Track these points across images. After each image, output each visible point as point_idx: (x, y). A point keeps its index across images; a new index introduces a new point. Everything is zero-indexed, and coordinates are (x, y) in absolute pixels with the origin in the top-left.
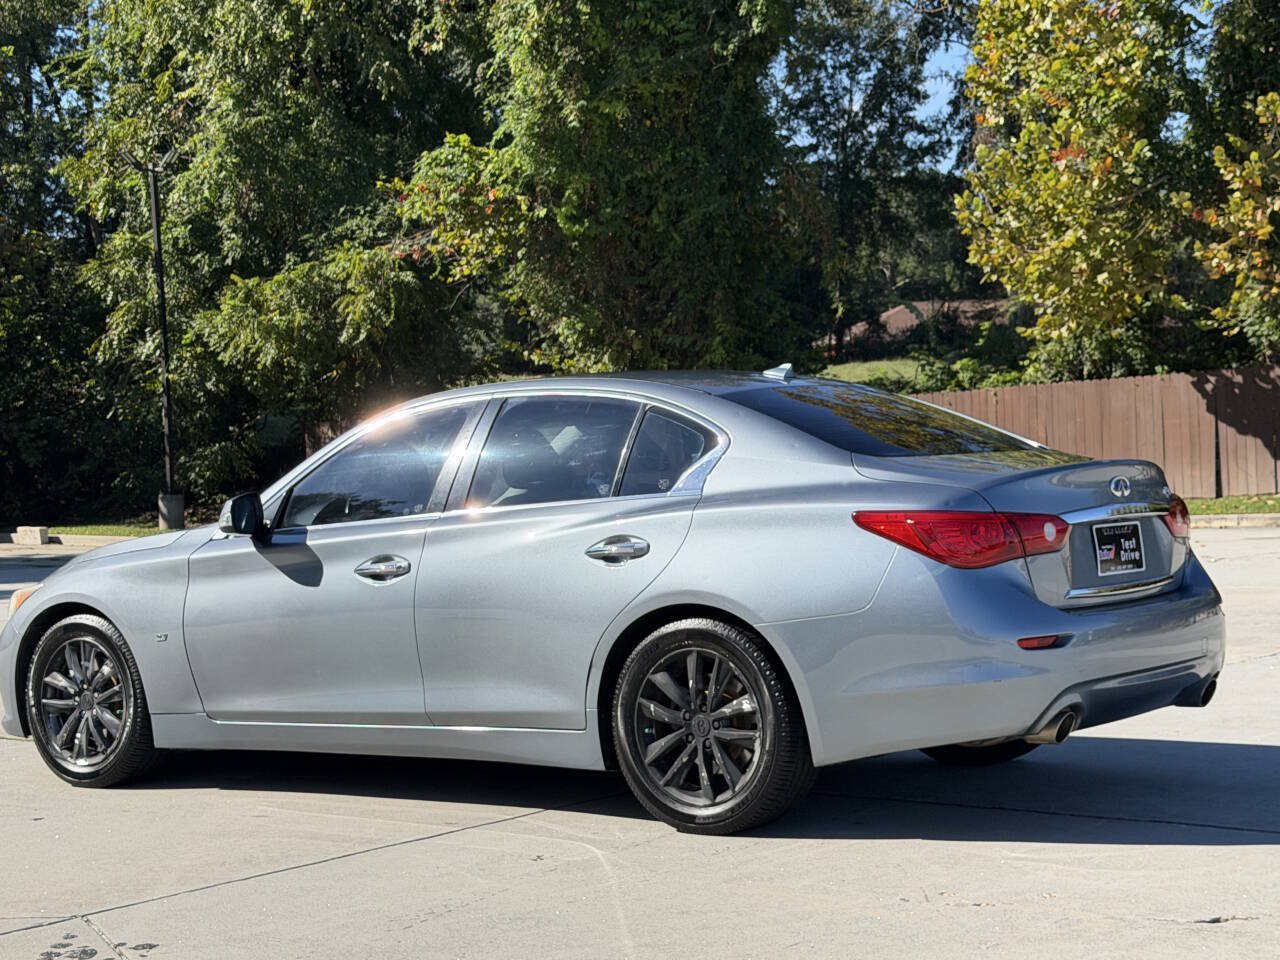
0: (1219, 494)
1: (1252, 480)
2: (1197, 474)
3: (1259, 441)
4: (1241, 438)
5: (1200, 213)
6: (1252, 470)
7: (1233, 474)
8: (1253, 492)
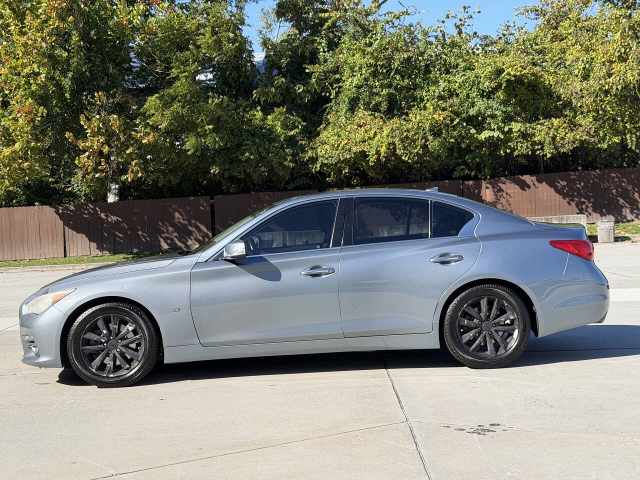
0: (65, 256)
1: (80, 251)
2: (55, 247)
3: (84, 235)
4: (78, 234)
5: (76, 142)
6: (79, 246)
7: (71, 248)
8: (80, 255)
